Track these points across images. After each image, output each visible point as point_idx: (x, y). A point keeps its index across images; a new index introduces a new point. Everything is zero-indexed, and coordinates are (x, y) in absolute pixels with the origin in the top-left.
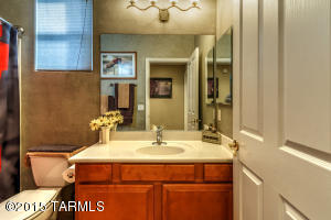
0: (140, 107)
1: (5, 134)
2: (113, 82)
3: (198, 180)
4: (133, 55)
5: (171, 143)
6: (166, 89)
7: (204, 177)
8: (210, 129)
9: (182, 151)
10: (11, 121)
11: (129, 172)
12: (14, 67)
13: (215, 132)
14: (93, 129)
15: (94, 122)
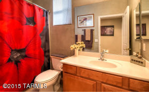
0: (96, 40)
1: (45, 49)
2: (84, 29)
3: (124, 87)
4: (92, 16)
5: (109, 61)
6: (111, 32)
7: (129, 86)
8: (137, 56)
9: (115, 66)
10: (47, 44)
11: (84, 73)
12: (47, 25)
13: (140, 58)
14: (71, 49)
15: (72, 46)
